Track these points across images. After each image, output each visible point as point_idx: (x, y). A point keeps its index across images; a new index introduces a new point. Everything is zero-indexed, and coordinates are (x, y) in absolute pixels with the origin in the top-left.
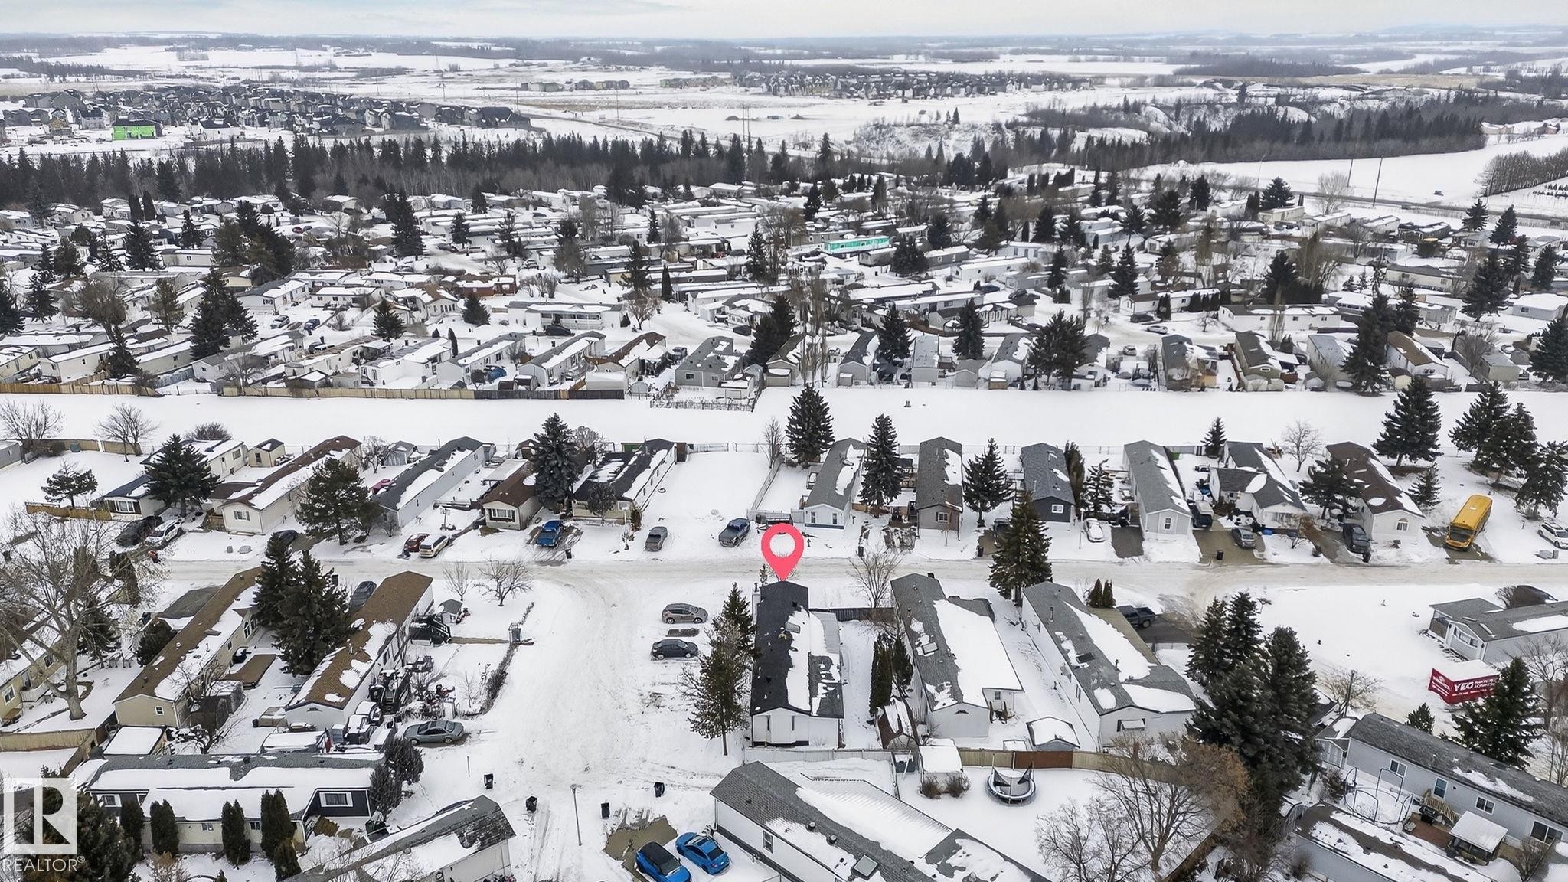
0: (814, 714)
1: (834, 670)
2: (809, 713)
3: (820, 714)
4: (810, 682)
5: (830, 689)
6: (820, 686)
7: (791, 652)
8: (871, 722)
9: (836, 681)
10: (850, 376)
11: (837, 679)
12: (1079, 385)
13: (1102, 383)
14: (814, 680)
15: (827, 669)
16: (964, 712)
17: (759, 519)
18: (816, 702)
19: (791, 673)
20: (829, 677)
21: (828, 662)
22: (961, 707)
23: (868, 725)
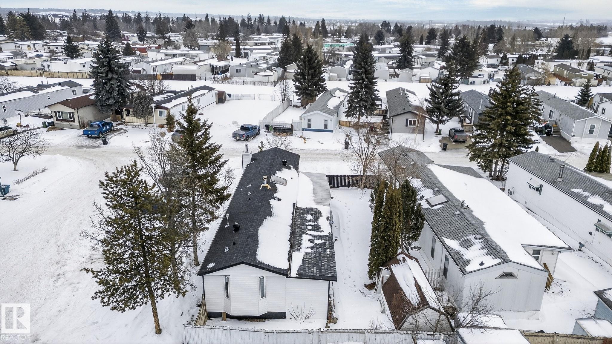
0: (294, 273)
1: (323, 222)
2: (285, 273)
3: (303, 275)
4: (292, 233)
5: (318, 242)
6: (305, 238)
7: (272, 202)
8: (371, 286)
9: (326, 233)
10: (336, 75)
11: (326, 230)
12: (474, 82)
13: (487, 82)
14: (297, 231)
15: (316, 220)
16: (511, 275)
17: (268, 127)
18: (298, 258)
19: (268, 222)
20: (317, 228)
21: (317, 214)
22: (507, 268)
23: (366, 290)
